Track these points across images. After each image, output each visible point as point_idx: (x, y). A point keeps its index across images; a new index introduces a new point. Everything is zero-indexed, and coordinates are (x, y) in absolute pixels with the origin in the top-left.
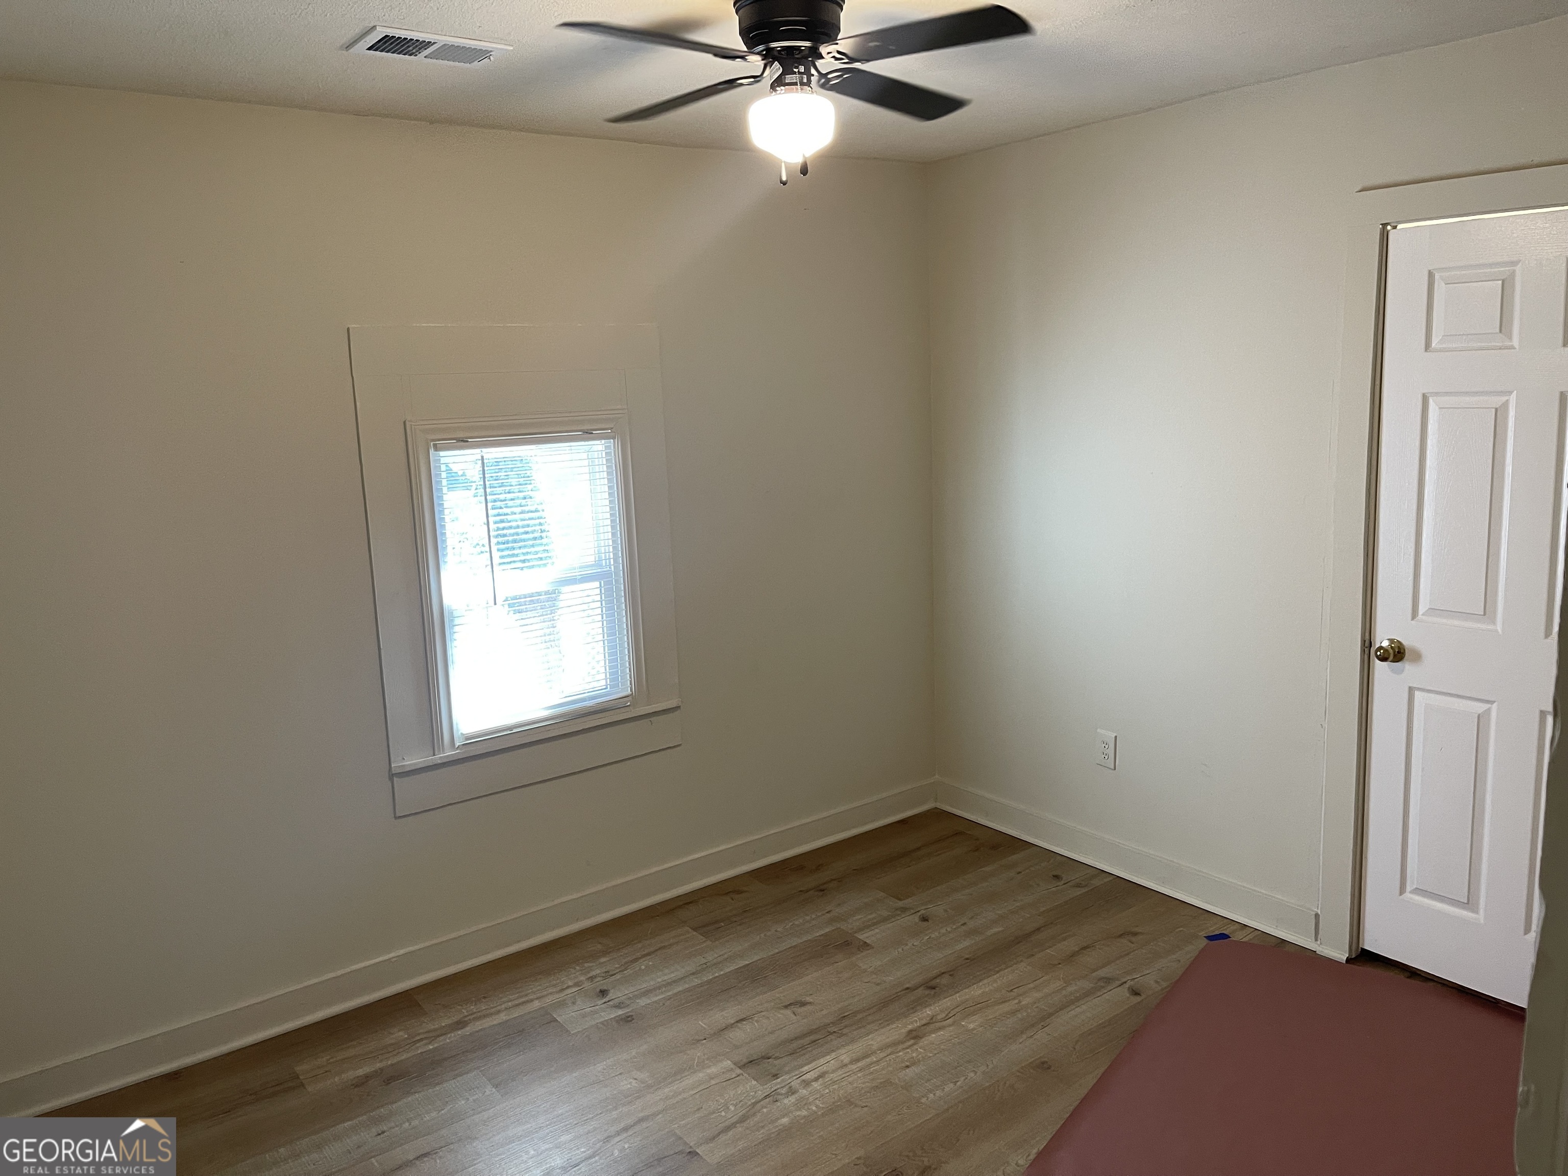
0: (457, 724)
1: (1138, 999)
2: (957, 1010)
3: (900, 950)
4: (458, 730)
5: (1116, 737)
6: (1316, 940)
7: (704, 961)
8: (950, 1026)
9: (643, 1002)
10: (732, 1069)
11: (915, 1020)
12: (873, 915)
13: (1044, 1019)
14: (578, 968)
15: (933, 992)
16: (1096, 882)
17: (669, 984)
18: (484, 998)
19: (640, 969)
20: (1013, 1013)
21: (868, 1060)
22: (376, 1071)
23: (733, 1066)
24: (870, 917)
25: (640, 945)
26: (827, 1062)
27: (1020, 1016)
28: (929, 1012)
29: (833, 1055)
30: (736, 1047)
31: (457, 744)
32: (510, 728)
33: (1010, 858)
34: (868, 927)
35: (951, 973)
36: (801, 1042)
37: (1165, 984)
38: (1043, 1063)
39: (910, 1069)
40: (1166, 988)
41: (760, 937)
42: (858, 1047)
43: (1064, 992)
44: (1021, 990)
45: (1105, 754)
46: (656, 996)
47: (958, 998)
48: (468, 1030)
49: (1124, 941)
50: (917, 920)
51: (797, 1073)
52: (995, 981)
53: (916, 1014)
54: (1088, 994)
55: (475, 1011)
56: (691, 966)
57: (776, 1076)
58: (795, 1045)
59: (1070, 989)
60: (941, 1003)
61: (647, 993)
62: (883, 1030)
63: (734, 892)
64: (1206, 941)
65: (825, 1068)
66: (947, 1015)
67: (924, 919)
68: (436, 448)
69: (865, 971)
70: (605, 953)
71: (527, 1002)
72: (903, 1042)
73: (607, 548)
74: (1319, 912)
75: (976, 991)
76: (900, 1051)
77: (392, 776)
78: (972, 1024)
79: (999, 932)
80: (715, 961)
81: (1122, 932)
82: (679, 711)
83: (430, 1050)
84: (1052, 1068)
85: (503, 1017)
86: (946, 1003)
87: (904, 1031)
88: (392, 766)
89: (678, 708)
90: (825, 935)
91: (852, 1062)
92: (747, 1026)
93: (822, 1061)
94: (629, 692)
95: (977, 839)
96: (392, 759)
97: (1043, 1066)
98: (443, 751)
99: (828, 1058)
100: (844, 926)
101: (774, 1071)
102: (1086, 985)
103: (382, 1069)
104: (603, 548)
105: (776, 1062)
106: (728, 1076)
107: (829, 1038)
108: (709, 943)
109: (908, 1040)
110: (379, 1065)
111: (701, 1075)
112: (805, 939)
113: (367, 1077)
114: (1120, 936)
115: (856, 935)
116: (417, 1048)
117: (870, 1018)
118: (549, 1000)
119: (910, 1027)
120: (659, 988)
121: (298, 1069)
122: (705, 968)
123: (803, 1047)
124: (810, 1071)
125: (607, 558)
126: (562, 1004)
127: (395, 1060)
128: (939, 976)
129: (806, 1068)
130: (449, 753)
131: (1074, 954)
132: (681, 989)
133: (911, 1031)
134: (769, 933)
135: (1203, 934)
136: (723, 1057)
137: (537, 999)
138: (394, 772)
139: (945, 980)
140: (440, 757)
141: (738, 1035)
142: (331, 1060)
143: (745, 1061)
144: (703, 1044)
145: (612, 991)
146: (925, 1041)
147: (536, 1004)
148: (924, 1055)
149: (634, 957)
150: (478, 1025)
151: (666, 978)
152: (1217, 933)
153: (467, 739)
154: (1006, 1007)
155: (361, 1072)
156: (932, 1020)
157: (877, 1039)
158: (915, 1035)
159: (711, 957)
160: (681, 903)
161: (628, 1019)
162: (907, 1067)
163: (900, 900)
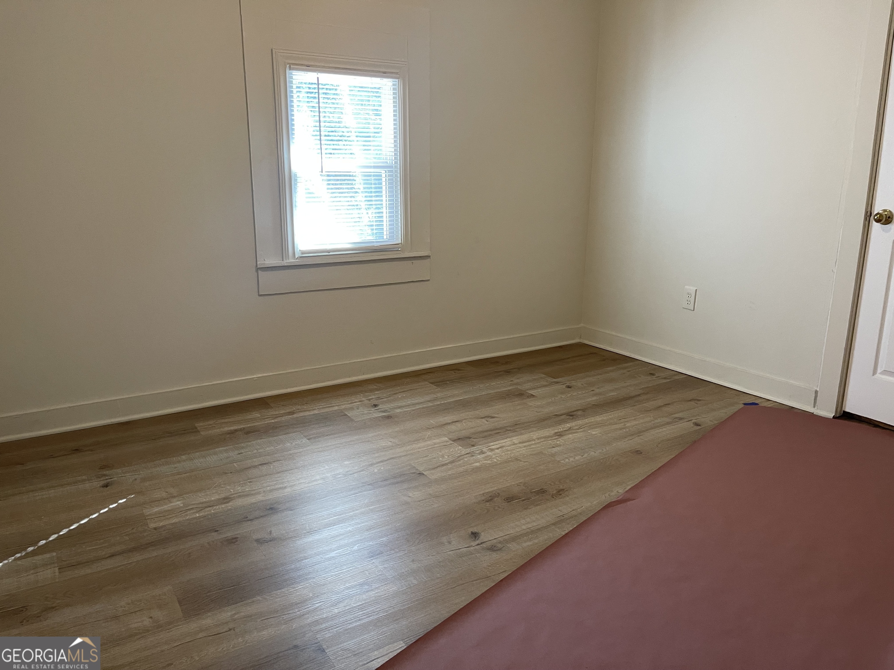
0: (297, 245)
1: (699, 427)
2: (586, 425)
3: (553, 399)
4: (297, 248)
5: (696, 290)
6: (814, 407)
7: (436, 396)
8: (581, 432)
9: (398, 411)
10: (447, 442)
11: (560, 428)
12: (539, 384)
13: (639, 433)
14: (362, 395)
15: (571, 417)
16: (677, 377)
17: (413, 405)
18: (306, 403)
19: (398, 397)
20: (621, 429)
21: (530, 443)
22: (241, 429)
23: (448, 440)
24: (536, 384)
25: (399, 388)
26: (506, 442)
27: (624, 430)
28: (568, 425)
29: (509, 439)
30: (451, 432)
31: (296, 257)
32: (329, 251)
33: (623, 365)
34: (535, 388)
35: (584, 410)
36: (490, 433)
37: (716, 422)
38: (638, 451)
39: (555, 448)
40: (716, 424)
41: (470, 389)
42: (525, 437)
43: (653, 422)
44: (626, 420)
45: (688, 301)
46: (407, 408)
47: (586, 421)
48: (295, 416)
49: (692, 403)
50: (564, 387)
51: (486, 445)
52: (611, 415)
53: (560, 426)
54: (668, 423)
55: (300, 408)
56: (428, 398)
57: (473, 446)
58: (486, 434)
59: (656, 421)
60: (576, 422)
61: (400, 407)
62: (539, 431)
63: (456, 369)
64: (743, 406)
65: (503, 444)
66: (579, 428)
67: (569, 387)
68: (290, 69)
69: (531, 406)
70: (377, 390)
71: (331, 406)
72: (551, 437)
73: (391, 157)
74: (818, 390)
75: (598, 418)
76: (549, 441)
77: (258, 269)
78: (595, 432)
79: (614, 395)
80: (441, 397)
81: (691, 399)
82: (429, 260)
83: (273, 422)
84: (643, 454)
85: (316, 412)
86: (580, 422)
87: (553, 432)
88: (258, 263)
89: (428, 257)
90: (509, 390)
91: (520, 443)
92: (459, 425)
93: (502, 441)
94: (400, 242)
95: (603, 356)
96: (258, 259)
97: (638, 452)
98: (288, 258)
99: (506, 440)
100: (519, 387)
101: (472, 444)
102: (667, 420)
103: (244, 428)
104: (389, 157)
105: (475, 440)
106: (445, 444)
107: (507, 432)
108: (439, 389)
109: (555, 436)
110: (242, 426)
111: (429, 442)
112: (496, 391)
113: (236, 431)
114: (690, 401)
115: (527, 391)
116: (265, 421)
117: (532, 426)
118: (343, 407)
119: (556, 431)
120: (408, 406)
121: (196, 425)
122: (436, 399)
123: (490, 435)
124: (494, 445)
125: (391, 159)
126: (352, 409)
127: (253, 425)
128: (577, 411)
129: (492, 444)
130: (291, 261)
131: (660, 407)
132: (421, 407)
133: (556, 433)
134: (475, 388)
135: (742, 402)
136: (443, 436)
137: (337, 406)
138: (259, 267)
139: (579, 413)
140: (285, 263)
141: (453, 427)
142: (216, 423)
143: (456, 438)
144: (432, 430)
145: (380, 405)
146: (565, 438)
147: (336, 408)
148: (564, 443)
149: (395, 392)
150: (302, 414)
151: (413, 402)
152: (751, 402)
153: (303, 253)
154: (617, 426)
155: (232, 428)
156: (570, 429)
157: (535, 435)
158: (560, 435)
159: (439, 395)
160: (425, 372)
161: (389, 417)
162: (554, 447)
163: (555, 378)
